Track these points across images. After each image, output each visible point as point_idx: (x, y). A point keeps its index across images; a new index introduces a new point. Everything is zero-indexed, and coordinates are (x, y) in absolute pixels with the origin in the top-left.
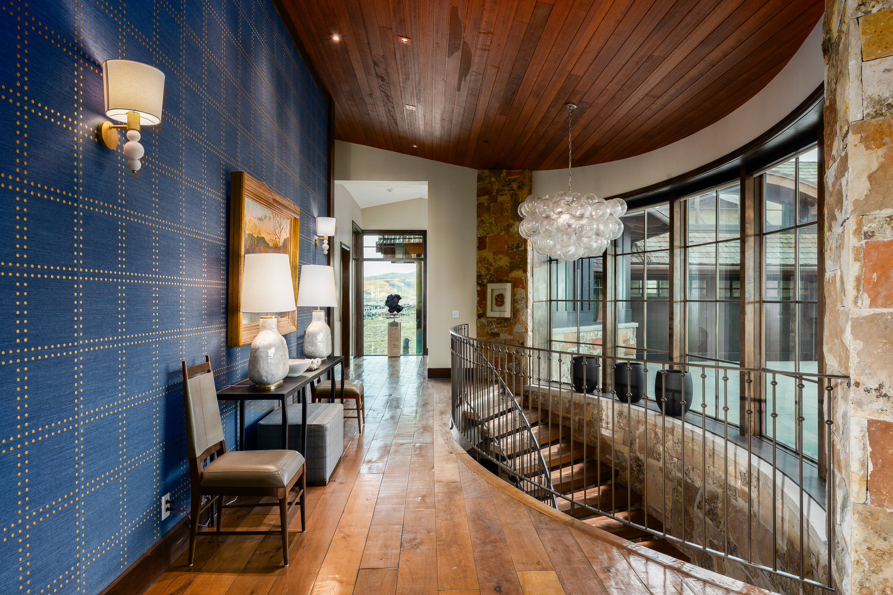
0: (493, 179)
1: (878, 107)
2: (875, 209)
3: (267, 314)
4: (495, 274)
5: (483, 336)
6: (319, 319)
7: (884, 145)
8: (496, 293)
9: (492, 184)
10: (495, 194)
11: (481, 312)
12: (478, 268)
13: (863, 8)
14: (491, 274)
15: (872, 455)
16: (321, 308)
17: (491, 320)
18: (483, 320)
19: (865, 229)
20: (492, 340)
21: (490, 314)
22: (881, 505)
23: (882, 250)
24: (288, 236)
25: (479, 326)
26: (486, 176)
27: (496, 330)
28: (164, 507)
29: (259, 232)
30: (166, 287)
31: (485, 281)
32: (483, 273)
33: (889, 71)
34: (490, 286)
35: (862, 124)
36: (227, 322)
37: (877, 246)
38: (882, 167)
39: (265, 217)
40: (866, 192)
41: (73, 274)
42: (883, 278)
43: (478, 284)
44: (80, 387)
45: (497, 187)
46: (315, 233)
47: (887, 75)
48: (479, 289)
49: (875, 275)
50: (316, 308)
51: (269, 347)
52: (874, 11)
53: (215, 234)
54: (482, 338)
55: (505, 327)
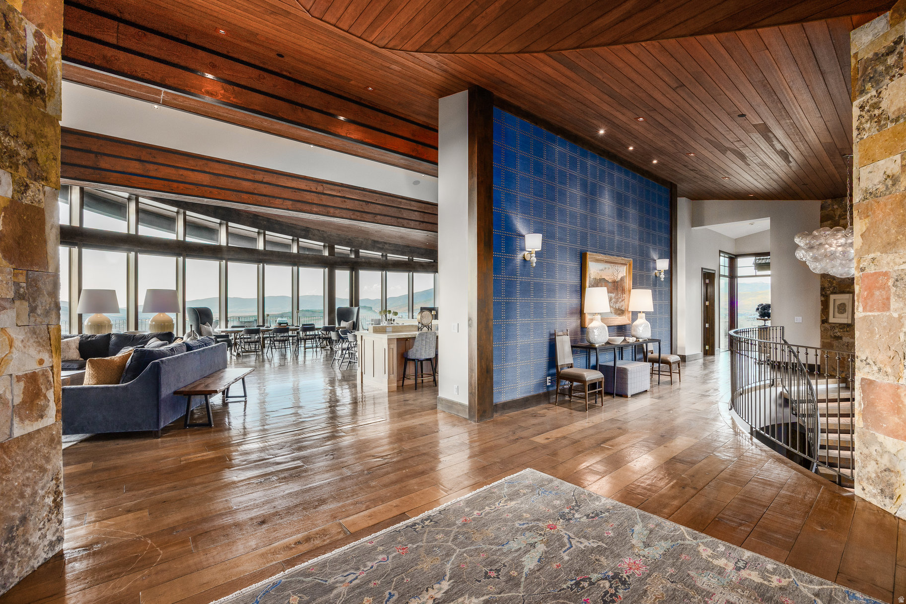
0: (835, 207)
1: (865, 195)
2: (866, 254)
3: (596, 314)
4: (837, 286)
5: (826, 339)
6: (641, 318)
7: (868, 216)
8: (838, 303)
9: (834, 211)
10: (837, 218)
11: (825, 318)
12: (822, 282)
13: (859, 136)
14: (834, 286)
15: (863, 398)
16: (643, 312)
17: (834, 325)
18: (826, 325)
19: (861, 266)
20: (835, 343)
21: (832, 320)
22: (868, 429)
23: (870, 278)
24: (625, 275)
25: (822, 330)
26: (829, 205)
27: (839, 334)
28: (548, 381)
29: (601, 276)
30: (549, 303)
31: (828, 292)
32: (826, 285)
33: (871, 172)
34: (832, 297)
35: (859, 204)
36: (581, 317)
37: (867, 276)
38: (868, 229)
39: (605, 268)
40: (861, 244)
41: (517, 300)
42: (870, 295)
43: (822, 295)
44: (519, 332)
45: (839, 213)
46: (656, 269)
47: (871, 175)
48: (823, 299)
49: (866, 293)
50: (640, 312)
51: (594, 328)
52: (865, 137)
53: (574, 280)
54: (826, 341)
55: (847, 331)
